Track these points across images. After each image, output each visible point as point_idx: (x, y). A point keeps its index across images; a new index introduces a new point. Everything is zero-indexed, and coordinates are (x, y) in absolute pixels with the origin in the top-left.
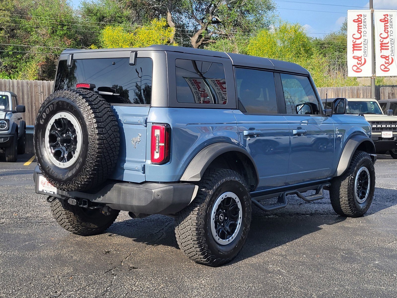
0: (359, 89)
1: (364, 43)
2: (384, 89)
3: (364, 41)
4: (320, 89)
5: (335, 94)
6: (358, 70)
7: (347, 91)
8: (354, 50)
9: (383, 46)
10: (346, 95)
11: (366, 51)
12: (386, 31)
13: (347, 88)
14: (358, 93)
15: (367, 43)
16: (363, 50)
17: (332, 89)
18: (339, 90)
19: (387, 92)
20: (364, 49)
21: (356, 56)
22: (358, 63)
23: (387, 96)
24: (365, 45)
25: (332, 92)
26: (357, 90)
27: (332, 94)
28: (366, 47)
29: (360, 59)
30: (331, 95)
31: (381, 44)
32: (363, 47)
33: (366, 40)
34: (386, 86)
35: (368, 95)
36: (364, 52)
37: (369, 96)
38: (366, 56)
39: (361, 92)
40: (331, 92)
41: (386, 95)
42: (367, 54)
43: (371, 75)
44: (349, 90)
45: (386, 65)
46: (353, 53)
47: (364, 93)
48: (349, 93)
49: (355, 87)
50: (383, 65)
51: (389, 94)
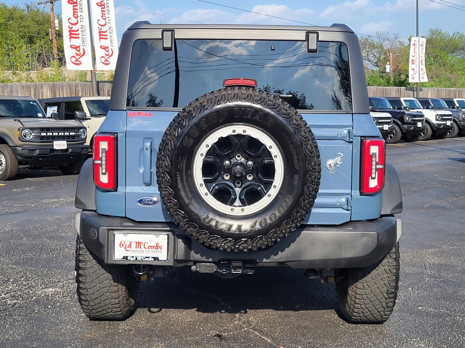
0: (77, 84)
1: (82, 29)
2: (103, 85)
3: (81, 28)
4: (34, 84)
5: (52, 91)
6: (77, 63)
7: (64, 88)
8: (71, 38)
9: (102, 35)
10: (64, 92)
11: (84, 39)
12: (104, 17)
13: (64, 84)
14: (76, 90)
15: (84, 30)
16: (80, 39)
17: (48, 85)
18: (55, 86)
19: (107, 89)
20: (82, 37)
21: (74, 45)
22: (77, 54)
23: (107, 93)
24: (83, 33)
25: (48, 89)
26: (75, 86)
27: (48, 90)
28: (84, 35)
29: (78, 49)
30: (46, 93)
31: (100, 32)
32: (81, 35)
33: (83, 26)
34: (105, 82)
35: (87, 92)
36: (83, 40)
37: (89, 94)
38: (85, 46)
39: (80, 88)
40: (46, 88)
41: (105, 93)
42: (85, 43)
43: (91, 69)
44: (66, 86)
45: (107, 57)
46: (70, 41)
47: (83, 89)
48: (67, 90)
49: (73, 83)
50: (103, 57)
51: (108, 91)
